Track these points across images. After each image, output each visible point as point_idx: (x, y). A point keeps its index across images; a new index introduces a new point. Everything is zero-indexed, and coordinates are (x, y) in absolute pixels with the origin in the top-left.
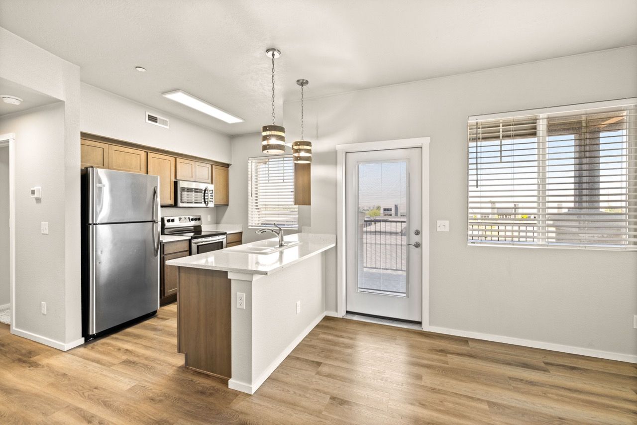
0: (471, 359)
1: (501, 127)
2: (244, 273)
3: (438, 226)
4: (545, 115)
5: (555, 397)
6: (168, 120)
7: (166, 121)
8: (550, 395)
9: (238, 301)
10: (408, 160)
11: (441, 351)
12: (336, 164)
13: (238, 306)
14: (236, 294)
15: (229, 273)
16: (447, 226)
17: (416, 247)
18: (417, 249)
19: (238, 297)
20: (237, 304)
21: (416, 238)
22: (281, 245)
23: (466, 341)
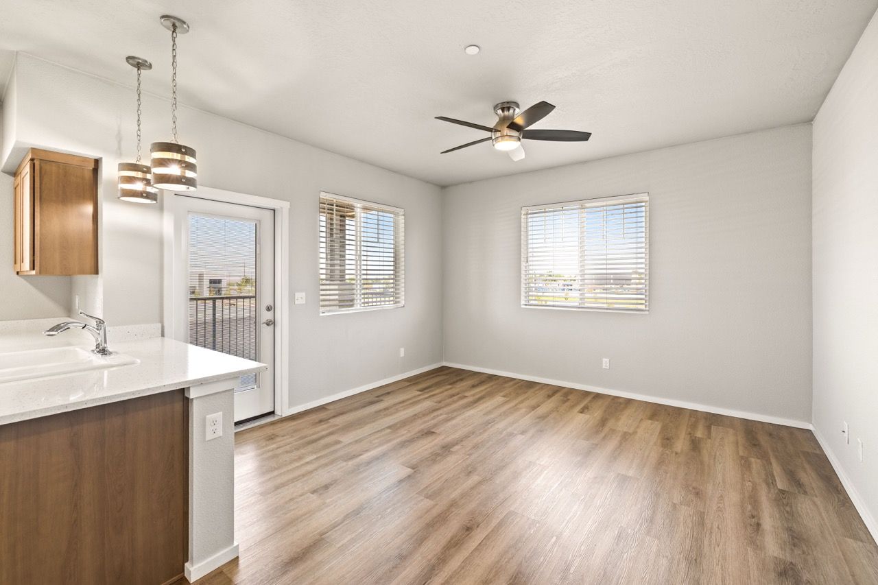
0: (344, 415)
1: (334, 206)
2: (228, 379)
3: (296, 298)
4: (358, 205)
9: (209, 429)
10: (259, 222)
11: (321, 421)
12: (161, 209)
13: (209, 436)
14: (204, 420)
15: (192, 390)
16: (304, 298)
17: (268, 325)
18: (268, 327)
19: (207, 424)
20: (207, 434)
21: (268, 316)
22: (103, 352)
23: (323, 408)
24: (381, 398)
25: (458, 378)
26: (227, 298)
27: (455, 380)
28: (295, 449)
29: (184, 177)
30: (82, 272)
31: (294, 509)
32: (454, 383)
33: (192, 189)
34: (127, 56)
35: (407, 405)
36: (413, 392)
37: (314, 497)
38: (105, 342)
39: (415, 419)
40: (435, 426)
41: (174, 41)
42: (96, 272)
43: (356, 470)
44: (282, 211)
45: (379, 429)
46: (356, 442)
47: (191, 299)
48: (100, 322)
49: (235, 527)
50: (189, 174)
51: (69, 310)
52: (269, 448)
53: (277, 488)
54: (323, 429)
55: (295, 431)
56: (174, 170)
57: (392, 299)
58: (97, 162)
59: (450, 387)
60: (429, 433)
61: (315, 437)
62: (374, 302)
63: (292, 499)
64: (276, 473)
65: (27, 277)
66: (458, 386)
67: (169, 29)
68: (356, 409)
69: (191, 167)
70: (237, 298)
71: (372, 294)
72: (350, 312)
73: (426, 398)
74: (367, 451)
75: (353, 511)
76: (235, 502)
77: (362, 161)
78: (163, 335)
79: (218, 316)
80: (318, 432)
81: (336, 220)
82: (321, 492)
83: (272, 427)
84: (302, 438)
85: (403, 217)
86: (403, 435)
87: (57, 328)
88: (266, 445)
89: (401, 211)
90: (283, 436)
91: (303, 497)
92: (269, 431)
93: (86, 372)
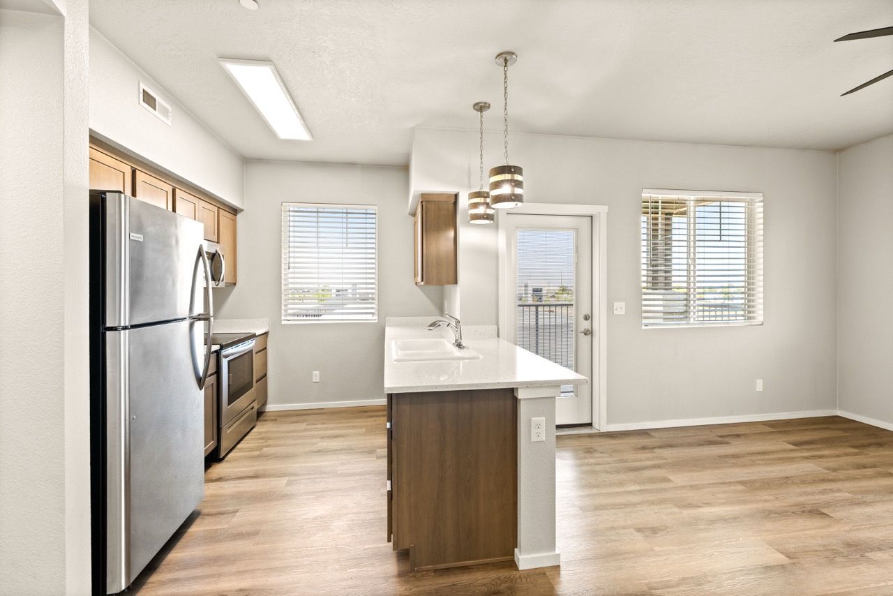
1: (660, 203)
2: (550, 387)
3: (615, 308)
4: (692, 198)
5: (761, 462)
6: (170, 109)
7: (168, 110)
8: (757, 462)
9: (534, 431)
10: (577, 230)
11: (644, 448)
12: (497, 227)
13: (534, 438)
14: (530, 421)
15: (520, 391)
16: (624, 308)
17: (585, 334)
18: (586, 337)
19: (532, 426)
20: (532, 436)
21: (585, 325)
22: (459, 346)
23: (646, 433)
24: (727, 439)
25: (872, 441)
26: (548, 305)
27: (866, 442)
28: (616, 471)
29: (514, 195)
30: (448, 283)
31: (616, 541)
32: (864, 446)
33: (520, 204)
34: (473, 103)
35: (770, 459)
36: (780, 444)
37: (638, 536)
38: (461, 338)
39: (786, 483)
40: (828, 504)
41: (505, 74)
42: (456, 283)
43: (693, 523)
44: (600, 217)
45: (726, 481)
46: (692, 487)
47: (519, 306)
48: (458, 322)
49: (557, 535)
50: (518, 191)
51: (441, 311)
52: (587, 461)
53: (596, 508)
54: (645, 458)
55: (615, 451)
56: (506, 190)
57: (742, 313)
58: (456, 196)
59: (855, 450)
60: (815, 512)
61: (637, 464)
62: (718, 316)
63: (613, 528)
64: (595, 491)
65: (420, 287)
66: (872, 454)
67: (501, 66)
68: (690, 445)
69: (518, 184)
70: (556, 306)
71: (710, 306)
72: (680, 327)
73: (807, 458)
74: (708, 504)
75: (692, 578)
76: (557, 506)
77: (696, 142)
78: (498, 336)
79: (540, 322)
80: (641, 460)
81: (662, 219)
82: (648, 534)
83: (589, 440)
84: (622, 461)
85: (762, 204)
86: (766, 501)
87: (433, 325)
88: (585, 458)
89: (759, 197)
90: (602, 453)
91: (626, 531)
92: (587, 443)
93: (449, 361)
